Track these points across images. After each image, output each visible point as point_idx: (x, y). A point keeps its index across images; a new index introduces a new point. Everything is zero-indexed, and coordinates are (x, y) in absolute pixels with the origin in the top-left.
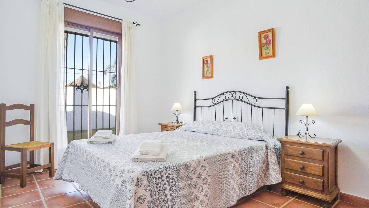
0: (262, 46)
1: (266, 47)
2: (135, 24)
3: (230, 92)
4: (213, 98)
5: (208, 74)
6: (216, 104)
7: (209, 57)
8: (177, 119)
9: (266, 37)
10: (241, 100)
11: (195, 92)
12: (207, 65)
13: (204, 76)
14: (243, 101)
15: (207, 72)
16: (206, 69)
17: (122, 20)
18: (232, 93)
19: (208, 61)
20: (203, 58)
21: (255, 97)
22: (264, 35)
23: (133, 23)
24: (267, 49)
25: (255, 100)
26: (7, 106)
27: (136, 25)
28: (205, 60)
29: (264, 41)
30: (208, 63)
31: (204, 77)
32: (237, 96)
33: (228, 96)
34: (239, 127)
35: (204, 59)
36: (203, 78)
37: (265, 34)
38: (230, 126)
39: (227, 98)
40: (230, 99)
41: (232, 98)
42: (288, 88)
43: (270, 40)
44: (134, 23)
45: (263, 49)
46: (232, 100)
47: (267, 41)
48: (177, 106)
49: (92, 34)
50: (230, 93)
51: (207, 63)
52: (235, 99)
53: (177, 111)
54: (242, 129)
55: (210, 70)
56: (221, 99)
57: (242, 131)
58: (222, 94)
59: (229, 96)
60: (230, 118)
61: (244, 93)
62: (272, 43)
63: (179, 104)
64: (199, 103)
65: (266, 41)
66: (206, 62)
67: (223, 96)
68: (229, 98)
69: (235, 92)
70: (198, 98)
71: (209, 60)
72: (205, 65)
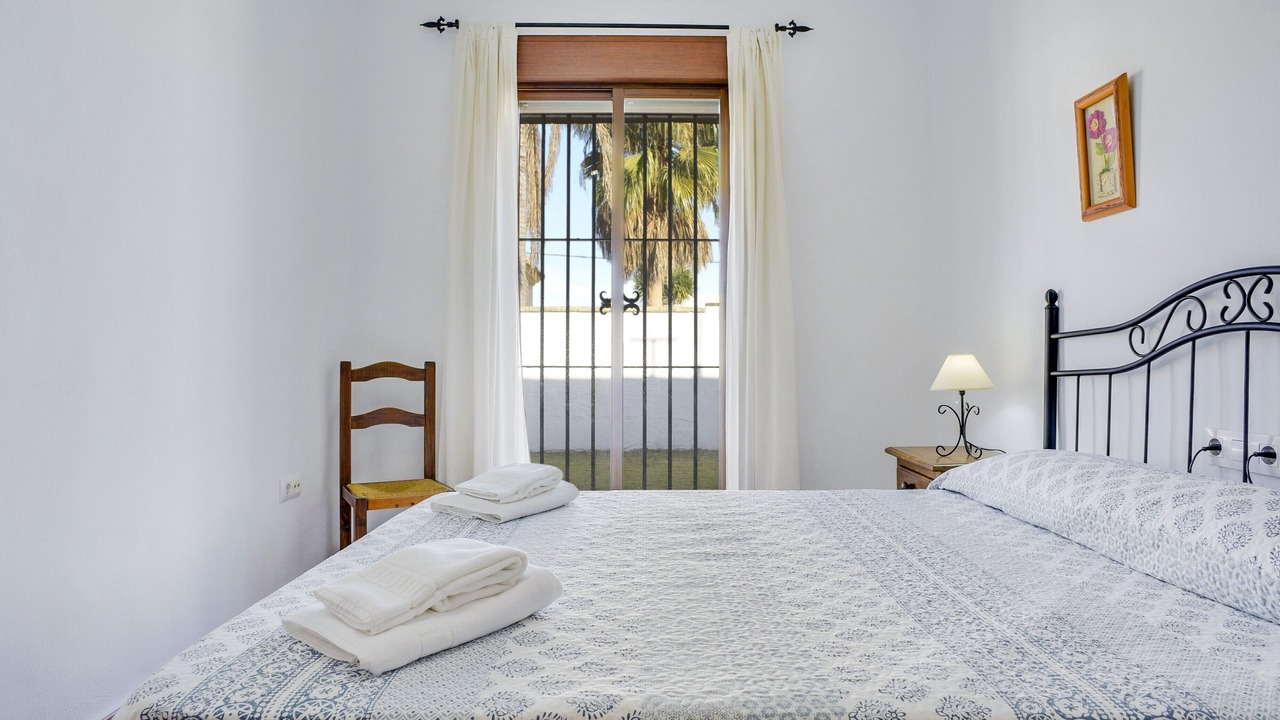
2: (783, 29)
3: (1231, 278)
4: (1136, 324)
5: (1108, 188)
6: (1148, 359)
7: (1106, 91)
8: (962, 432)
11: (1052, 297)
12: (1099, 140)
13: (1089, 203)
15: (1105, 175)
16: (1097, 162)
17: (727, 27)
18: (1247, 283)
19: (1102, 114)
20: (1082, 105)
23: (777, 25)
26: (354, 370)
27: (792, 35)
28: (1091, 111)
30: (1104, 126)
31: (1092, 208)
33: (1218, 304)
34: (1227, 521)
35: (1084, 111)
36: (1085, 217)
38: (1168, 505)
39: (1214, 320)
40: (1230, 327)
41: (1246, 316)
44: (778, 28)
46: (1247, 328)
48: (960, 368)
49: (619, 106)
50: (1233, 288)
51: (1101, 130)
52: (1264, 322)
53: (962, 393)
54: (1240, 543)
55: (1115, 165)
56: (1177, 329)
58: (1184, 295)
60: (1233, 449)
63: (972, 357)
64: (1073, 354)
66: (1094, 126)
67: (1188, 304)
68: (1228, 316)
69: (1264, 273)
70: (1067, 324)
71: (1108, 108)
72: (1093, 143)
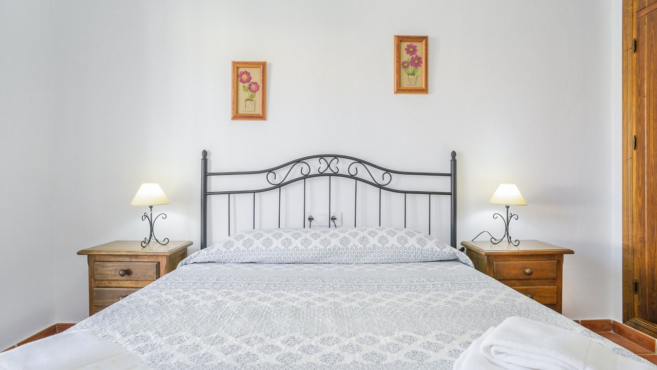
0: (402, 67)
1: (410, 69)
3: (321, 157)
4: (270, 171)
5: (249, 108)
6: (279, 186)
7: (253, 65)
9: (412, 50)
10: (352, 177)
11: (205, 153)
13: (236, 111)
14: (357, 179)
15: (248, 102)
16: (243, 94)
18: (328, 159)
19: (249, 74)
20: (238, 66)
21: (388, 171)
22: (408, 46)
24: (413, 74)
25: (387, 176)
28: (241, 70)
29: (406, 57)
30: (250, 79)
31: (238, 116)
32: (343, 166)
33: (316, 166)
36: (234, 118)
37: (409, 43)
39: (314, 172)
40: (322, 174)
41: (329, 171)
42: (454, 154)
43: (419, 59)
45: (404, 73)
46: (330, 175)
47: (412, 58)
48: (149, 191)
50: (322, 160)
51: (248, 80)
52: (335, 173)
53: (151, 207)
55: (257, 98)
57: (406, 246)
58: (298, 161)
59: (320, 165)
60: (321, 219)
61: (360, 161)
62: (423, 64)
63: (158, 184)
65: (410, 57)
66: (244, 77)
67: (301, 165)
68: (321, 171)
69: (336, 157)
70: (213, 169)
71: (255, 73)
72: (242, 85)
